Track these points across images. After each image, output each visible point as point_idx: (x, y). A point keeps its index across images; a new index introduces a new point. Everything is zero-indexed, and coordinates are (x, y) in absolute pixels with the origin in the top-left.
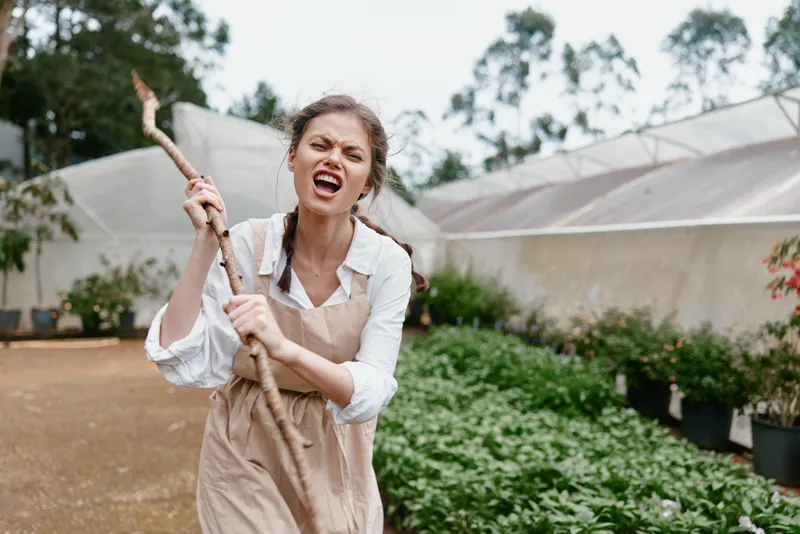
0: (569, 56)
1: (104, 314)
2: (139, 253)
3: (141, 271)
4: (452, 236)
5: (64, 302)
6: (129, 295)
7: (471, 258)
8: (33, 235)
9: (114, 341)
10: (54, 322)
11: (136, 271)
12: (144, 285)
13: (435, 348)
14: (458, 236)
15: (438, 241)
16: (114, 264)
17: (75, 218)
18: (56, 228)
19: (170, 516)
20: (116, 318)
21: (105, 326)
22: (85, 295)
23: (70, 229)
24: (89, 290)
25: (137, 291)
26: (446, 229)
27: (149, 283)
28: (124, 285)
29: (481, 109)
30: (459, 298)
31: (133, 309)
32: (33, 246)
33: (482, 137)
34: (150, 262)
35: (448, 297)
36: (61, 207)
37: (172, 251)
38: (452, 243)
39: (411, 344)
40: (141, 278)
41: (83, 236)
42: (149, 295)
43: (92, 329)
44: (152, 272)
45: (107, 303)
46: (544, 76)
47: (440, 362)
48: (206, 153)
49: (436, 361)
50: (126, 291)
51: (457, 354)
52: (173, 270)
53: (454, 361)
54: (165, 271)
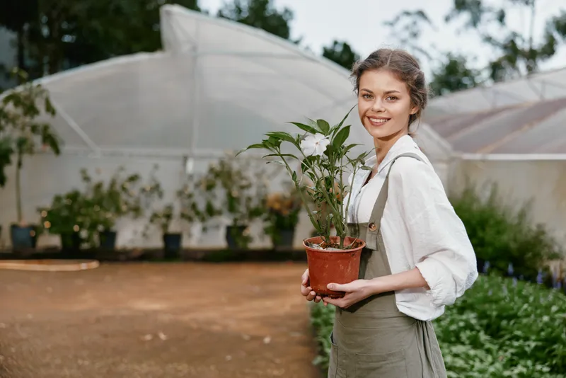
1: (84, 234)
2: (122, 169)
3: (124, 189)
4: (467, 156)
5: (44, 219)
6: (109, 215)
7: (495, 185)
8: (14, 146)
9: (94, 264)
10: (34, 240)
11: (118, 188)
12: (126, 203)
14: (478, 156)
15: (451, 160)
16: (95, 179)
17: (57, 130)
18: (37, 139)
20: (96, 238)
21: (85, 246)
22: (65, 213)
23: (51, 141)
24: (69, 208)
25: (118, 212)
26: (458, 147)
27: (132, 202)
28: (105, 203)
29: (490, 10)
30: (480, 234)
31: (114, 228)
32: (14, 158)
33: (489, 39)
34: (133, 179)
36: (42, 118)
37: (156, 167)
38: (468, 162)
40: (124, 197)
41: (64, 149)
42: (132, 214)
43: (71, 250)
44: (135, 189)
45: (88, 222)
47: (467, 321)
48: (195, 59)
49: (462, 320)
50: (107, 210)
51: (489, 313)
52: (156, 189)
53: (485, 322)
54: (148, 188)
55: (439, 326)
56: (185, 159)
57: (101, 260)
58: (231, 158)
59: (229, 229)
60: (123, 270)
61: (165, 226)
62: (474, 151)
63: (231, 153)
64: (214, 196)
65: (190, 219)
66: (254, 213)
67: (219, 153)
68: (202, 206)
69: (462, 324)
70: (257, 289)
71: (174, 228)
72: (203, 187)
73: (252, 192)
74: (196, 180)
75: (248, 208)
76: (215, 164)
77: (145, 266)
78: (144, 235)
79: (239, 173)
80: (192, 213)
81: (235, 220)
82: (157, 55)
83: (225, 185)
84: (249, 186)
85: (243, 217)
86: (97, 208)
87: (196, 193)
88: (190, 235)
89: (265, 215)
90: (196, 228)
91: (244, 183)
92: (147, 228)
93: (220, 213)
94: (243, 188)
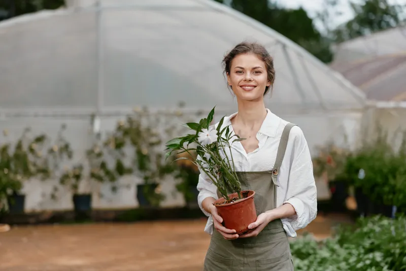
2: (28, 130)
3: (32, 150)
4: (381, 104)
6: (19, 177)
11: (25, 148)
12: (35, 165)
13: (367, 243)
14: (391, 104)
20: (5, 201)
25: (27, 173)
26: (370, 95)
27: (40, 163)
28: (12, 166)
30: (392, 181)
31: (24, 191)
34: (40, 139)
35: (379, 180)
37: (64, 127)
38: (382, 111)
39: (338, 238)
40: (31, 158)
42: (40, 175)
44: (42, 151)
47: (373, 259)
48: (98, 14)
49: (368, 259)
50: (16, 173)
51: (392, 251)
52: (66, 149)
53: (389, 259)
54: (56, 149)
55: (348, 264)
56: (93, 117)
57: (11, 224)
58: (140, 115)
59: (140, 187)
60: (37, 232)
61: (75, 187)
62: (388, 99)
63: (139, 109)
64: (123, 155)
65: (100, 179)
66: (165, 171)
67: (128, 110)
68: (111, 165)
69: (368, 262)
70: (173, 244)
71: (83, 188)
72: (112, 146)
73: (162, 149)
74: (104, 138)
75: (159, 165)
76: (123, 121)
77: (56, 228)
78: (53, 197)
79: (148, 130)
80: (102, 173)
81: (146, 178)
82: (60, 12)
83: (135, 143)
84: (159, 143)
85: (153, 175)
86: (6, 171)
87: (105, 151)
88: (101, 196)
89: (177, 172)
90: (105, 188)
91: (154, 140)
92: (56, 189)
93: (130, 171)
94: (152, 145)
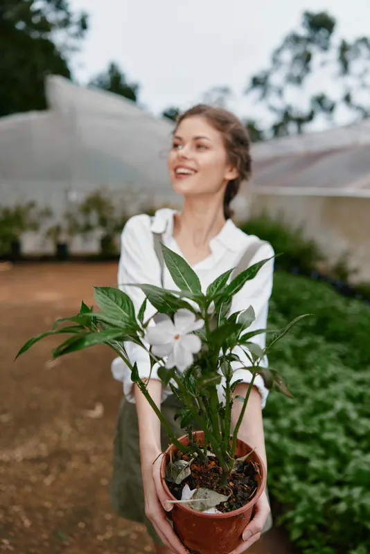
0: (344, 48)
6: (15, 231)
9: (6, 265)
16: (4, 205)
19: (48, 481)
20: (7, 246)
25: (22, 227)
29: (274, 87)
31: (19, 240)
33: (272, 108)
34: (32, 205)
42: (31, 229)
44: (33, 213)
46: (323, 64)
56: (67, 191)
57: (13, 261)
60: (28, 271)
61: (56, 238)
64: (90, 218)
68: (82, 225)
72: (82, 211)
82: (45, 114)
93: (94, 228)
